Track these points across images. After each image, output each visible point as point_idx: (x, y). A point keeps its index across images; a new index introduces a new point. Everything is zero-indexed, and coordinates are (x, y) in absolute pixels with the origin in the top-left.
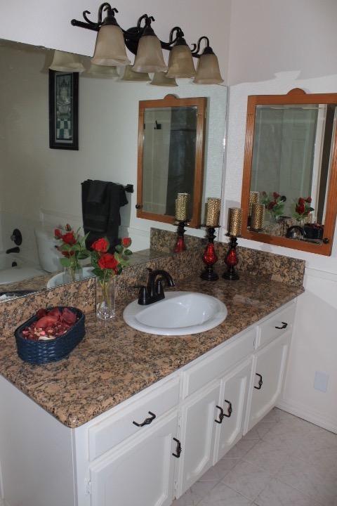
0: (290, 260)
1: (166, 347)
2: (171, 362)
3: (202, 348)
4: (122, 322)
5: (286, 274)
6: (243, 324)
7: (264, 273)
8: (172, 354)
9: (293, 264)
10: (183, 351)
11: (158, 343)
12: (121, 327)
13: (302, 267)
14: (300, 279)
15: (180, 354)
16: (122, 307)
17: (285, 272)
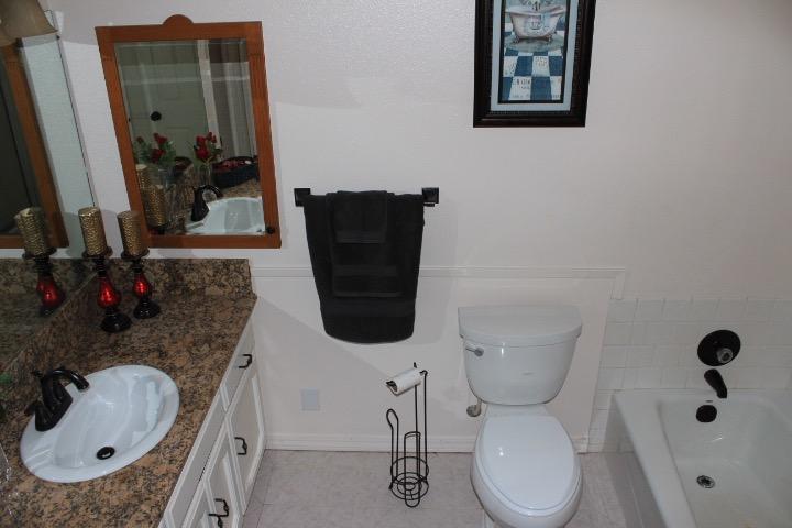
0: (226, 263)
1: (124, 493)
2: (148, 517)
3: (174, 468)
4: (33, 479)
5: (226, 283)
6: (207, 399)
7: (193, 288)
8: (141, 502)
9: (232, 267)
10: (153, 488)
11: (110, 492)
12: (36, 491)
13: (245, 269)
14: (248, 285)
15: (152, 496)
16: (13, 446)
17: (223, 281)
